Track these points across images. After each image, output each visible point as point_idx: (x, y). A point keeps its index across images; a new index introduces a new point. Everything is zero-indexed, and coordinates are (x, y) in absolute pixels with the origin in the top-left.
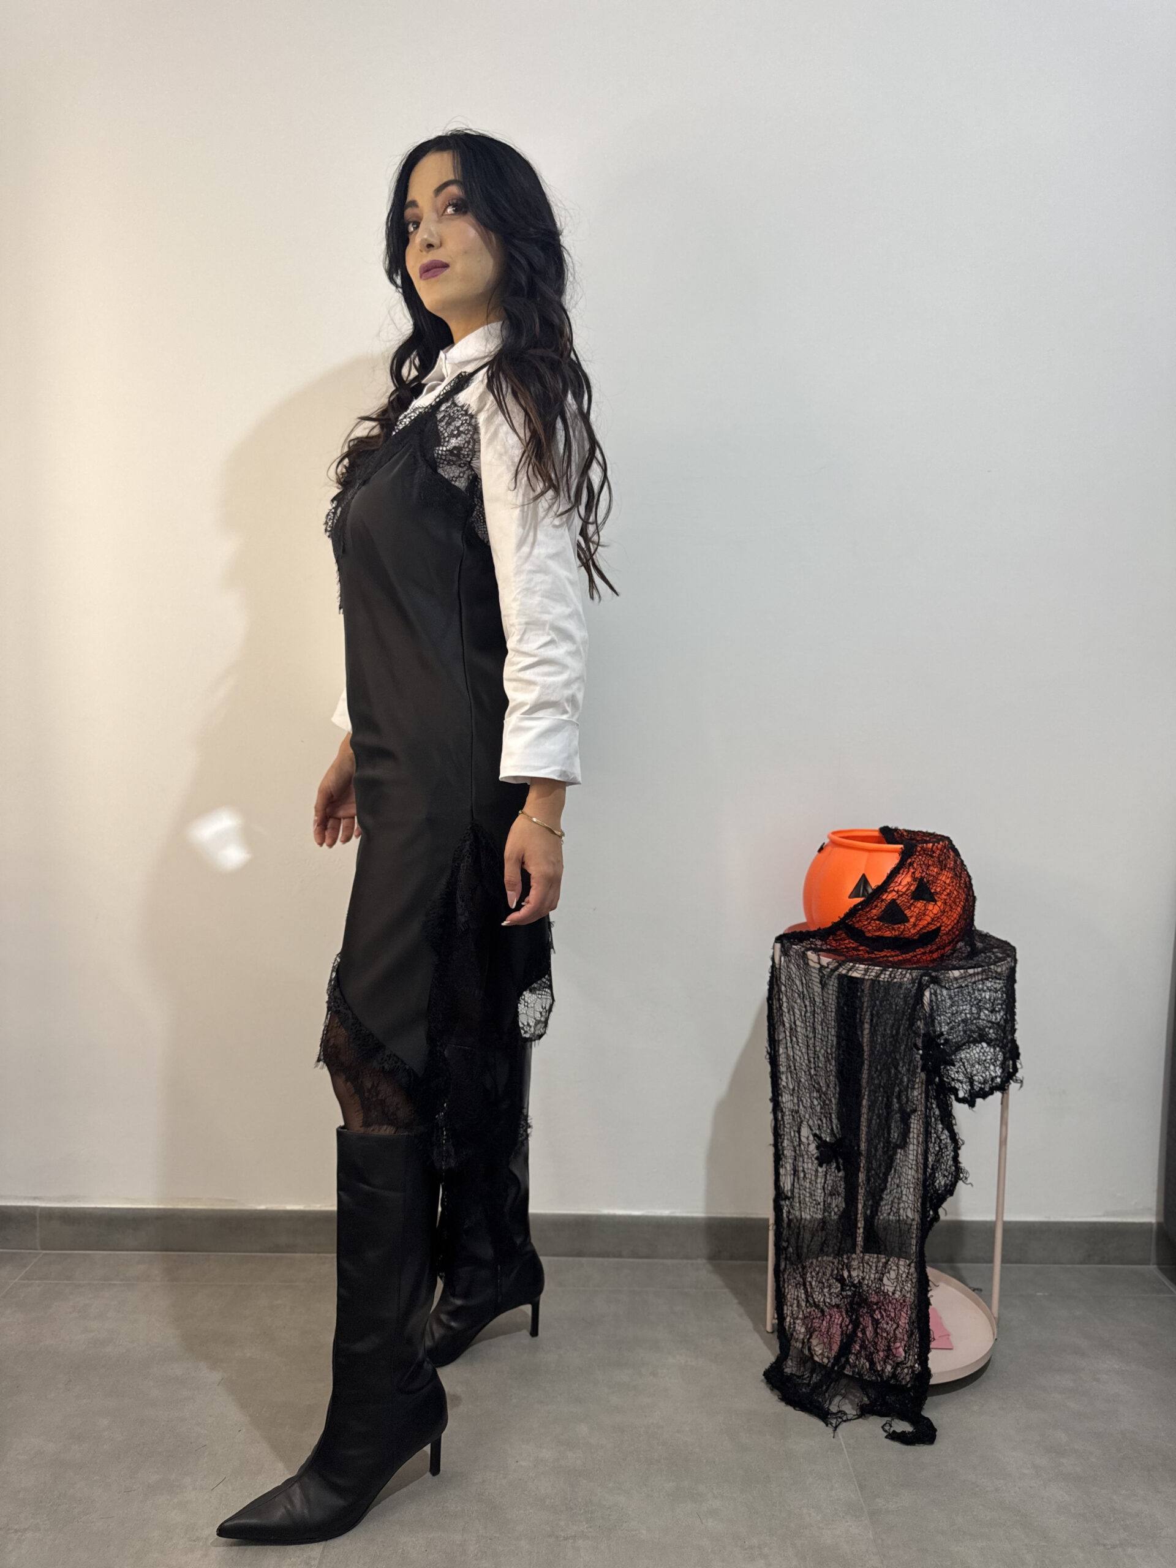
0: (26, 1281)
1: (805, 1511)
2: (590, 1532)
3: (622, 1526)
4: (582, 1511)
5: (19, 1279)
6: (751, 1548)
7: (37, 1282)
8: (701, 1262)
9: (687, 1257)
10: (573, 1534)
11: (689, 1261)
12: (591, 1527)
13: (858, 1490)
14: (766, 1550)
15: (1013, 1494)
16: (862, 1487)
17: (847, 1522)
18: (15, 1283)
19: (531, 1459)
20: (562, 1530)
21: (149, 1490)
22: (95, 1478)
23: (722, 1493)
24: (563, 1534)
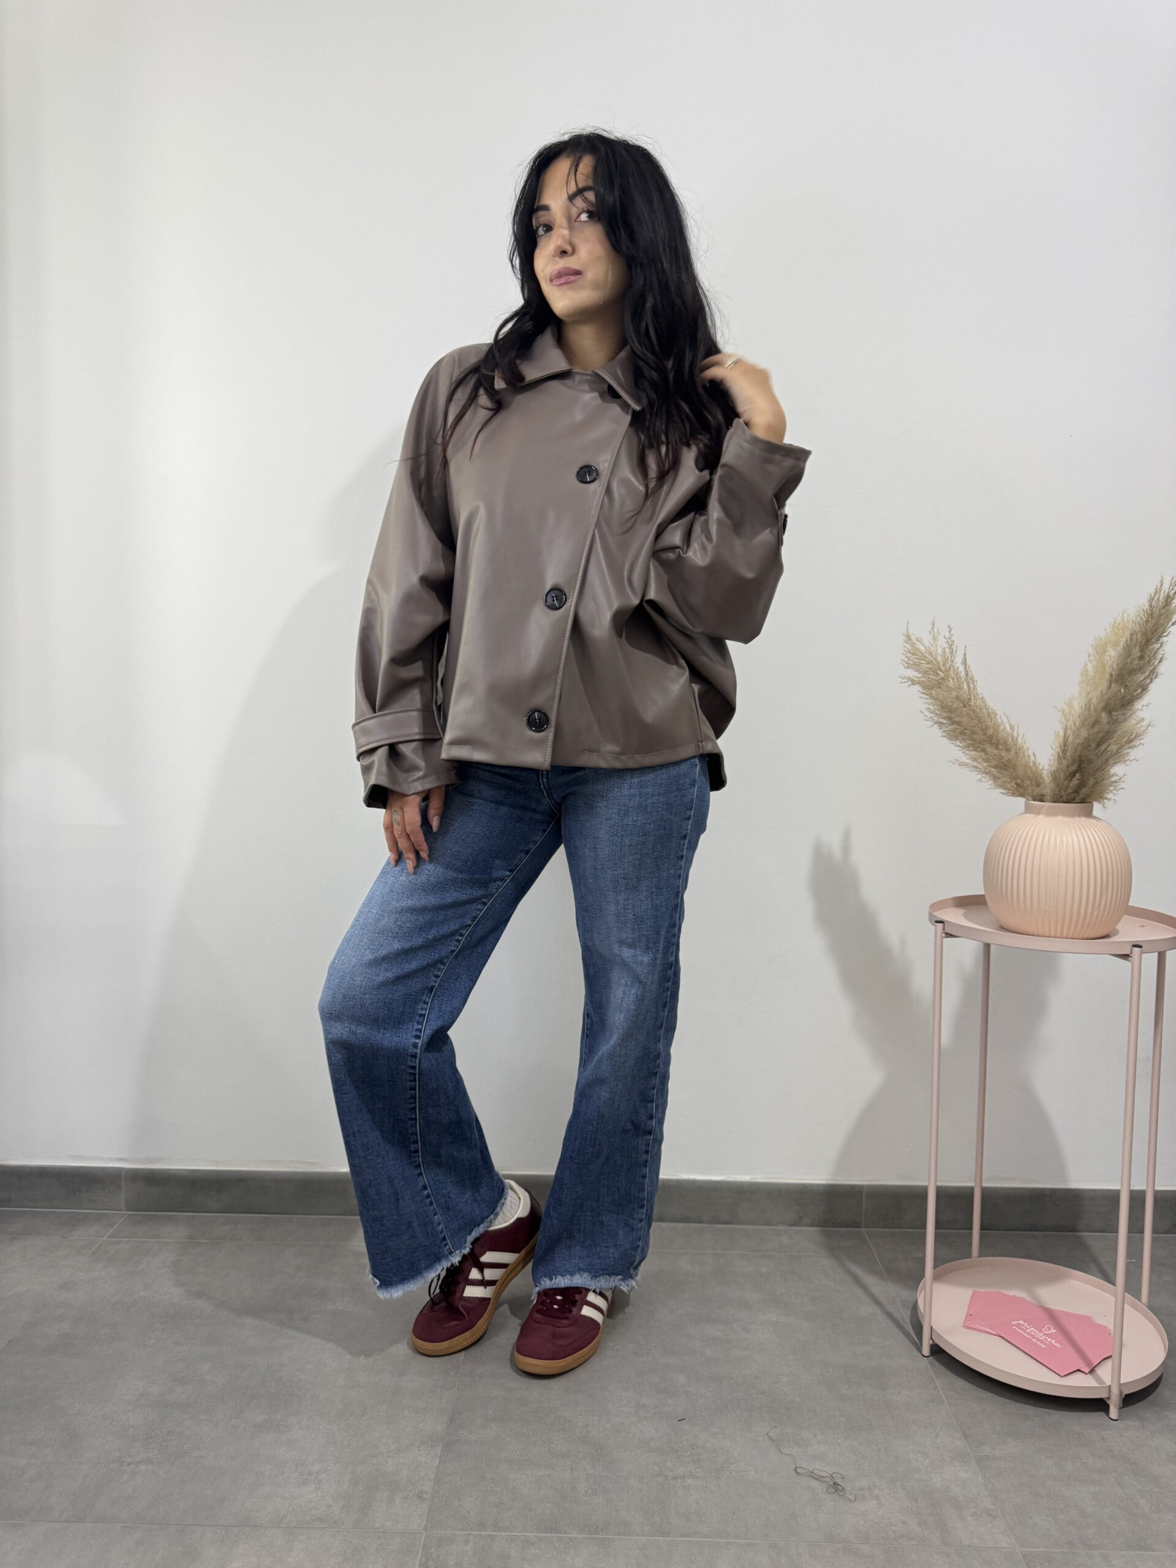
0: (114, 1239)
1: (911, 1456)
2: (699, 1472)
3: (729, 1467)
4: (688, 1454)
5: (111, 1236)
6: (861, 1489)
7: (126, 1240)
8: (781, 1228)
9: (767, 1223)
10: (682, 1474)
11: (771, 1227)
12: (698, 1468)
13: (963, 1438)
16: (966, 1436)
17: (955, 1467)
18: (104, 1241)
19: (632, 1405)
20: (670, 1471)
21: (256, 1429)
22: (202, 1417)
23: (826, 1439)
24: (671, 1474)
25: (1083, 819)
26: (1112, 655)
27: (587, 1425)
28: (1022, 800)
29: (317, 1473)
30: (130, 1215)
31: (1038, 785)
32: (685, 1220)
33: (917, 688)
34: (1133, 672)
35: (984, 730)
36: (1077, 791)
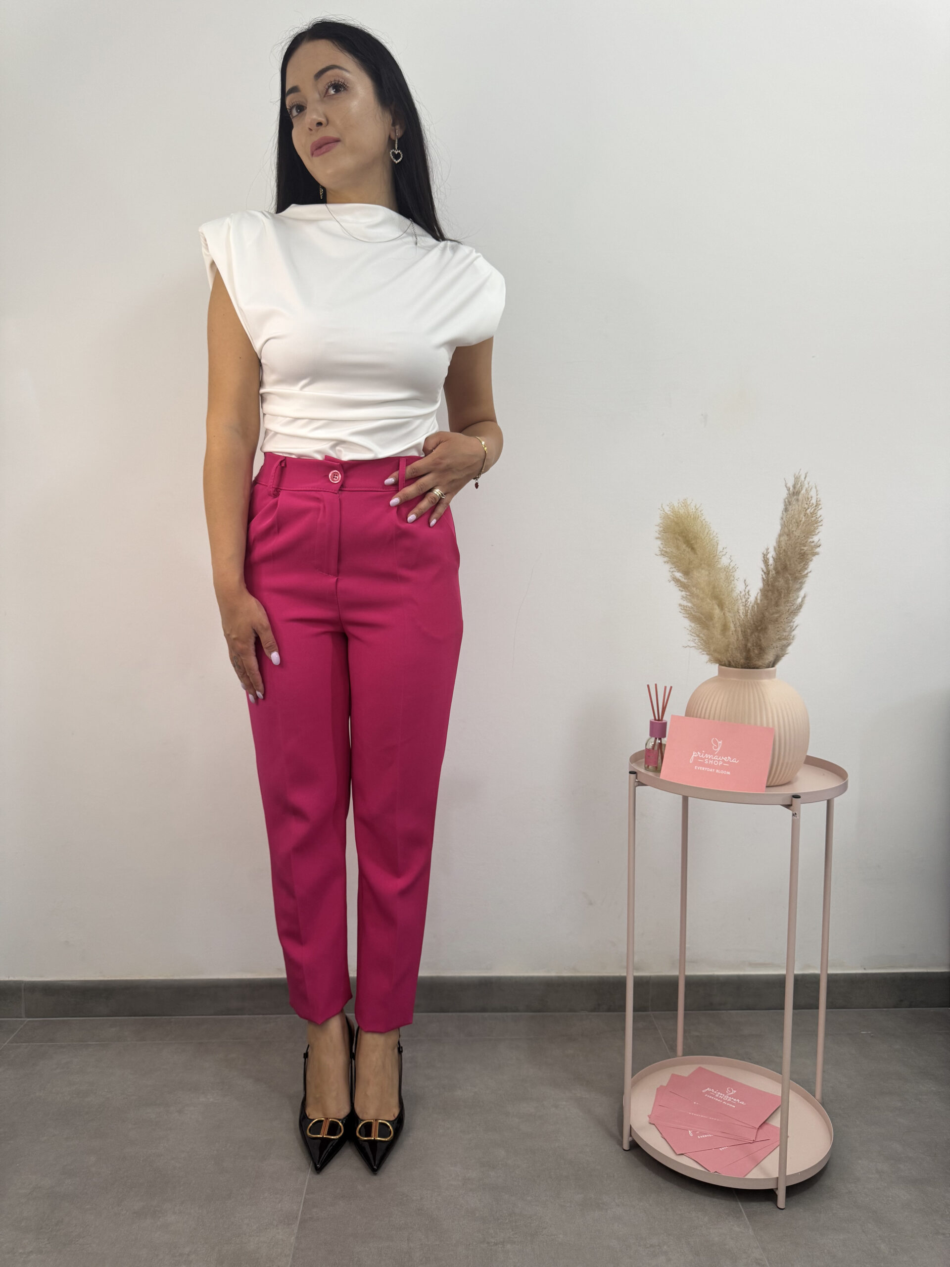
0: (13, 1044)
2: (516, 1238)
3: (542, 1232)
4: (507, 1221)
5: (9, 1042)
6: (651, 1246)
7: (24, 1044)
8: (584, 1014)
9: (571, 1010)
10: (502, 1240)
11: (575, 1013)
12: (516, 1234)
14: (665, 1247)
15: (863, 1195)
17: (729, 1222)
18: (6, 1046)
19: (460, 1178)
20: (492, 1237)
21: (135, 1215)
22: (87, 1207)
23: (623, 1201)
24: (493, 1241)
27: (421, 1199)
29: (188, 1255)
30: (29, 1021)
32: (505, 1010)
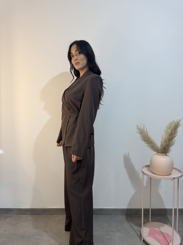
5: (12, 220)
7: (15, 221)
9: (117, 215)
25: (166, 156)
26: (169, 131)
28: (155, 153)
30: (16, 216)
31: (158, 150)
33: (139, 134)
34: (173, 134)
35: (149, 141)
36: (164, 152)
